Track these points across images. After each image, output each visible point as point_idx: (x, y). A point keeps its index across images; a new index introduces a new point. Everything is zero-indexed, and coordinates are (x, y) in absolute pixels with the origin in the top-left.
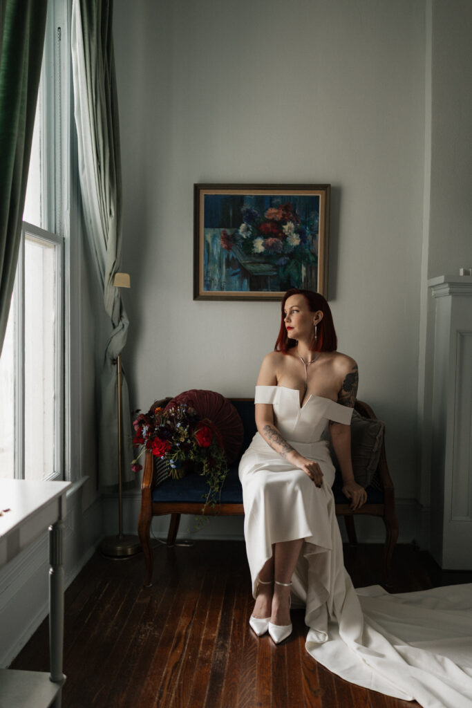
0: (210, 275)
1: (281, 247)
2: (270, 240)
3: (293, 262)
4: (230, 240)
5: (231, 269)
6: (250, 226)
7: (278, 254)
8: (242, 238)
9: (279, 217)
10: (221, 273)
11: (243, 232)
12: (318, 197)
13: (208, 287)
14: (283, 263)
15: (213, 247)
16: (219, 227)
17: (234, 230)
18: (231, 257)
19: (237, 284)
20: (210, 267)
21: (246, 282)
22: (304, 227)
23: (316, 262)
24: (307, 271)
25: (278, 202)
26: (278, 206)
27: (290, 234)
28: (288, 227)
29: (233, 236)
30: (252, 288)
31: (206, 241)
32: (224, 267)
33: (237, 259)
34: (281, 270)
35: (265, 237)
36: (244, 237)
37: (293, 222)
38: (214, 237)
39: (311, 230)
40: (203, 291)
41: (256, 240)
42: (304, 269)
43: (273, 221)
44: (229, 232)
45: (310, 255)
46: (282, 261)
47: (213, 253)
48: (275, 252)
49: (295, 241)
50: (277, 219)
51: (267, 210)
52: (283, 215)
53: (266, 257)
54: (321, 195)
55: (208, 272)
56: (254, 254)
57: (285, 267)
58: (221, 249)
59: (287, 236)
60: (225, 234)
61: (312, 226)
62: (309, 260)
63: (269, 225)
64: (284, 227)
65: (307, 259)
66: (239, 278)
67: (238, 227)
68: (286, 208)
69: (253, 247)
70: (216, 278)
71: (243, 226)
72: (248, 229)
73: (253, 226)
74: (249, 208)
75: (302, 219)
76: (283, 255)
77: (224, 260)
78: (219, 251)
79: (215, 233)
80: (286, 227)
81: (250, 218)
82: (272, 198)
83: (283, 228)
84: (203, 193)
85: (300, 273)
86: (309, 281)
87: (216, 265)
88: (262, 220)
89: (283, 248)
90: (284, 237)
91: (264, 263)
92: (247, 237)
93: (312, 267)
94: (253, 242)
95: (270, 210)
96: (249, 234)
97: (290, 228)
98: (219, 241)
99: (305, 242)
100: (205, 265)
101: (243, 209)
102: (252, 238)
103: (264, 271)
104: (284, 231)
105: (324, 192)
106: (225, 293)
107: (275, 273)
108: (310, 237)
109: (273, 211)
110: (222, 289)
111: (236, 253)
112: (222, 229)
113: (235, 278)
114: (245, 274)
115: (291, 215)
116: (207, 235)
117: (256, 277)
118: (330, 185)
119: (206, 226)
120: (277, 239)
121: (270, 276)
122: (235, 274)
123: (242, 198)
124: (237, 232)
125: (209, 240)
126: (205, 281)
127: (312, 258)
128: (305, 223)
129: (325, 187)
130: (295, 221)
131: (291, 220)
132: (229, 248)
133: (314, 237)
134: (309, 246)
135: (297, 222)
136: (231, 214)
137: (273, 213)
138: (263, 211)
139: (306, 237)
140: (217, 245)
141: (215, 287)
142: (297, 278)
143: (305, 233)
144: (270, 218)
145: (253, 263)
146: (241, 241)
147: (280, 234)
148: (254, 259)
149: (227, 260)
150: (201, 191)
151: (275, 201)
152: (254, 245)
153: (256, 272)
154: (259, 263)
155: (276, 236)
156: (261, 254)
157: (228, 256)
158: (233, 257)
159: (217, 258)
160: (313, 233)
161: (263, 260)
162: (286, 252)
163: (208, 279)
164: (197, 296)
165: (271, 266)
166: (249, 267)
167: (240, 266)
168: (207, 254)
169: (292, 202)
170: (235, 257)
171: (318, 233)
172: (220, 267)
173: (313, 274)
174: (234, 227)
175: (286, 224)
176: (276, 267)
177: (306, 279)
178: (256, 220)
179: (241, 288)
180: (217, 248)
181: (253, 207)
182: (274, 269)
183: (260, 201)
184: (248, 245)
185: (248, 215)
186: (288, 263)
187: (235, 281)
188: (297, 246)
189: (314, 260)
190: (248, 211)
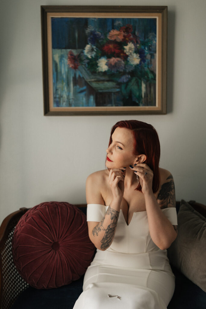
0: (59, 92)
1: (123, 66)
2: (113, 60)
3: (134, 79)
4: (76, 60)
5: (78, 87)
6: (94, 47)
7: (120, 72)
8: (87, 58)
9: (120, 38)
10: (69, 91)
11: (88, 53)
12: (155, 19)
13: (58, 103)
14: (125, 81)
15: (61, 66)
16: (66, 48)
17: (80, 50)
18: (77, 76)
19: (84, 100)
20: (59, 85)
21: (92, 99)
22: (143, 47)
23: (155, 79)
24: (146, 88)
25: (119, 24)
26: (119, 28)
27: (131, 54)
28: (129, 48)
29: (79, 56)
30: (98, 104)
31: (54, 61)
32: (72, 85)
33: (83, 78)
34: (123, 87)
35: (109, 57)
36: (89, 57)
37: (133, 43)
38: (61, 57)
39: (149, 50)
40: (53, 107)
41: (100, 60)
42: (143, 86)
43: (115, 42)
44: (75, 52)
45: (149, 72)
46: (124, 79)
47: (61, 72)
48: (117, 71)
49: (135, 60)
50: (118, 40)
51: (109, 31)
52: (124, 36)
53: (110, 75)
54: (157, 17)
55: (57, 90)
56: (99, 72)
57: (127, 84)
58: (69, 68)
59: (127, 56)
60: (71, 54)
61: (150, 46)
62: (148, 77)
63: (111, 46)
64: (125, 47)
65: (146, 77)
66: (85, 95)
67: (83, 48)
68: (127, 30)
69: (98, 66)
70: (65, 95)
71: (88, 47)
72: (92, 50)
73: (96, 47)
74: (93, 30)
75: (141, 40)
76: (124, 73)
77: (72, 79)
78: (67, 70)
79: (63, 53)
80: (127, 48)
81: (95, 39)
82: (113, 20)
83: (124, 49)
84: (50, 16)
85: (140, 90)
86: (149, 95)
87: (64, 84)
88: (105, 41)
89: (125, 67)
90: (126, 57)
91: (108, 81)
92: (92, 57)
93: (151, 84)
94: (98, 62)
95: (112, 31)
96: (94, 54)
97: (130, 49)
98: (66, 61)
99: (144, 61)
100: (54, 84)
101: (88, 31)
102: (97, 58)
103: (108, 88)
104: (125, 51)
105: (160, 14)
106: (73, 108)
107: (118, 90)
108: (148, 56)
109: (114, 32)
110: (70, 105)
111: (83, 72)
112: (69, 50)
113: (82, 95)
114: (91, 91)
115: (132, 37)
116: (55, 55)
117: (101, 93)
118: (167, 7)
119: (54, 47)
120: (119, 59)
121: (114, 93)
122: (81, 92)
123: (86, 20)
124: (83, 52)
125: (57, 60)
126: (55, 98)
127: (151, 76)
128: (144, 44)
129: (161, 9)
130: (135, 42)
131: (131, 41)
132: (75, 68)
133: (153, 56)
134: (148, 64)
135: (137, 42)
136: (77, 35)
137: (115, 34)
138: (106, 33)
139: (145, 57)
140: (64, 64)
141: (64, 104)
142: (138, 94)
143: (144, 53)
144: (113, 39)
145: (98, 81)
146: (87, 61)
147: (122, 55)
148: (98, 77)
149: (74, 78)
150: (48, 14)
151: (117, 23)
152: (99, 65)
153: (101, 89)
154: (103, 81)
155: (118, 56)
156: (105, 73)
157: (75, 75)
158: (79, 76)
159: (65, 77)
160: (152, 52)
161: (106, 78)
162: (127, 71)
163: (58, 96)
164: (47, 111)
165: (114, 84)
166: (94, 85)
167: (86, 84)
168: (55, 73)
169: (132, 24)
170: (81, 76)
171: (155, 52)
172: (68, 85)
173: (152, 90)
174: (79, 48)
175: (126, 45)
176: (119, 84)
177: (146, 95)
178: (100, 41)
179: (88, 104)
180: (65, 66)
181: (97, 29)
182: (118, 86)
183: (103, 23)
184: (93, 64)
185: (92, 36)
186: (130, 81)
187: (82, 97)
188: (137, 65)
189: (153, 77)
190: (92, 33)
